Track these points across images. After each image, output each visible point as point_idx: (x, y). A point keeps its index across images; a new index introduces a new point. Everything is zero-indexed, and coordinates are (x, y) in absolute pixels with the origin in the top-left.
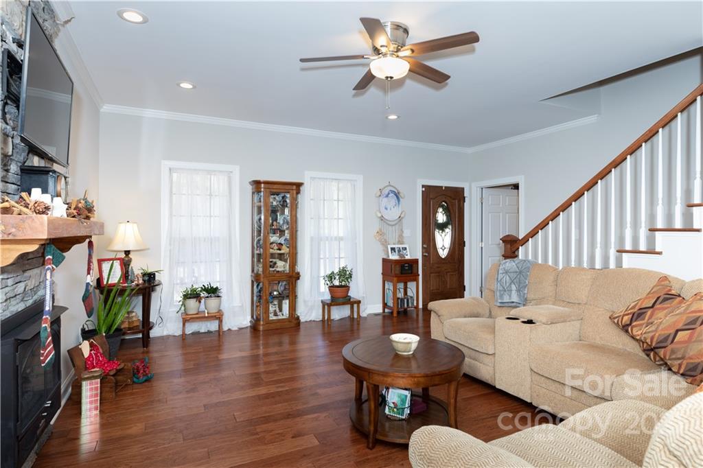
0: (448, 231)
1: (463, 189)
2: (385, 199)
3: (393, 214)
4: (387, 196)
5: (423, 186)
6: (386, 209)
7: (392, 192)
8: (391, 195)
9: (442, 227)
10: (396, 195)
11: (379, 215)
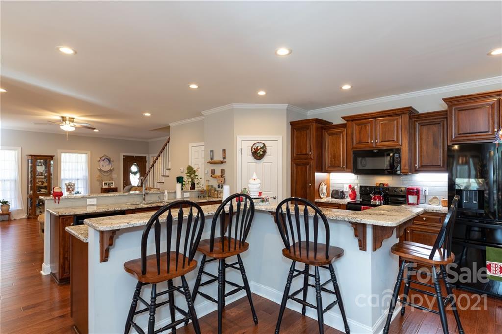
0: (138, 175)
1: (145, 157)
2: (103, 162)
3: (107, 168)
4: (104, 160)
5: (124, 156)
6: (103, 166)
7: (106, 158)
8: (106, 160)
9: (135, 173)
10: (108, 159)
11: (99, 169)
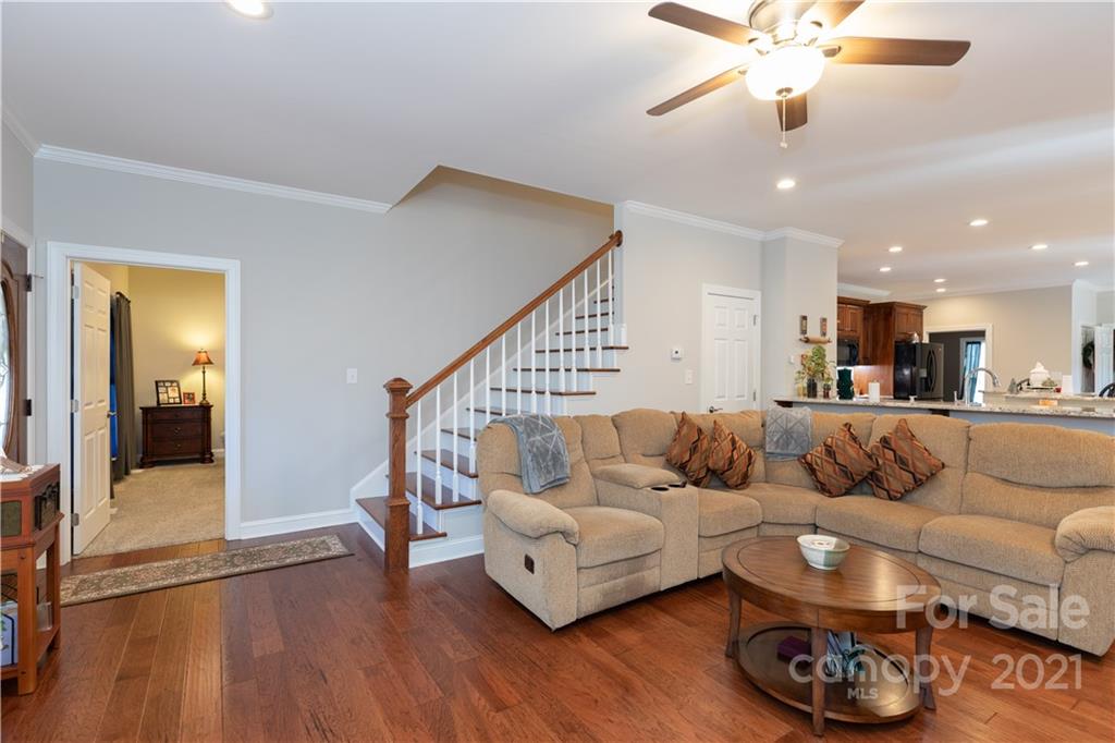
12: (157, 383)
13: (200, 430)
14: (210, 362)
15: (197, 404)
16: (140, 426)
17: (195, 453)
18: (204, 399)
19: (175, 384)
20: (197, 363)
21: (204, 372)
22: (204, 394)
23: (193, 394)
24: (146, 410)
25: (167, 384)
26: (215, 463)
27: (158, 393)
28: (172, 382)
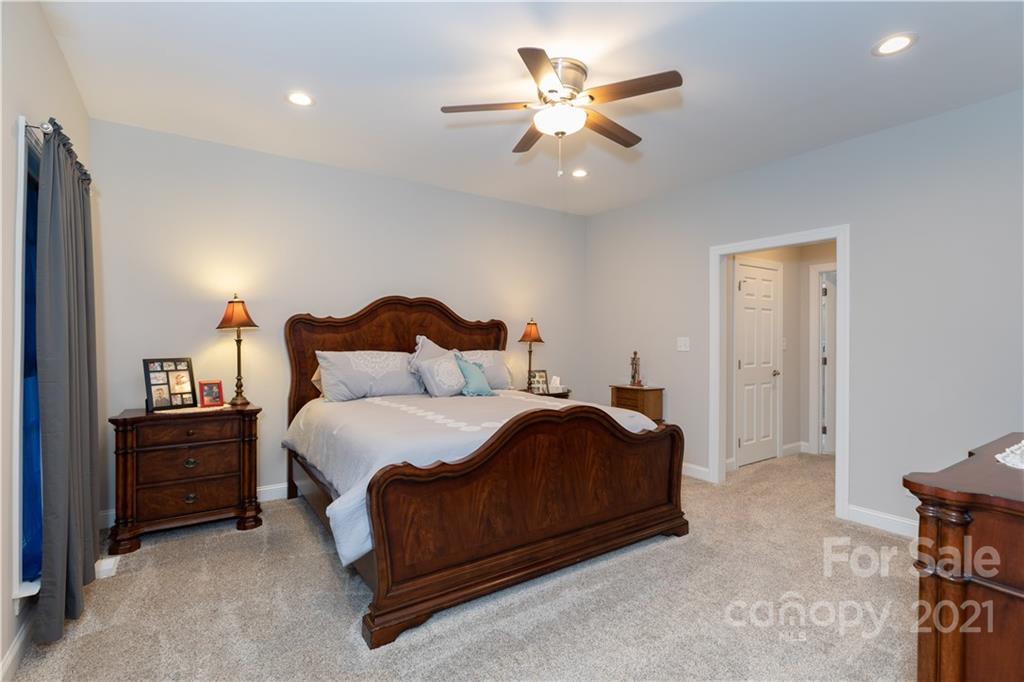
12: (147, 363)
13: (235, 460)
14: (249, 323)
15: (227, 407)
16: (112, 458)
17: (228, 507)
18: (239, 393)
19: (183, 366)
20: (226, 323)
21: (239, 342)
22: (239, 386)
23: (219, 385)
24: (122, 425)
25: (168, 366)
26: (263, 530)
27: (149, 385)
28: (176, 361)
